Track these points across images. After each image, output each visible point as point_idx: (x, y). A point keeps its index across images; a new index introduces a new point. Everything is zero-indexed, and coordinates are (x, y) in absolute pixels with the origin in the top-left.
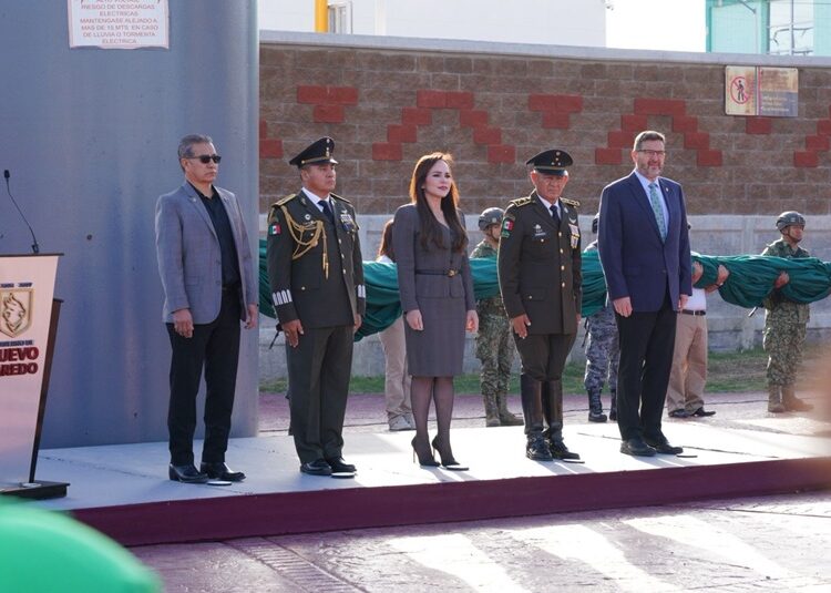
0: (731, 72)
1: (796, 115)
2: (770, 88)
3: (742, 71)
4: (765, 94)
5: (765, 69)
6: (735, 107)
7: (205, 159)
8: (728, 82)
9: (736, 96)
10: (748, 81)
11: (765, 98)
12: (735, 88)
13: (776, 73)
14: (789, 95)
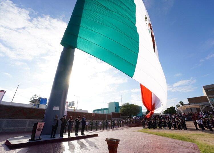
6: (92, 115)
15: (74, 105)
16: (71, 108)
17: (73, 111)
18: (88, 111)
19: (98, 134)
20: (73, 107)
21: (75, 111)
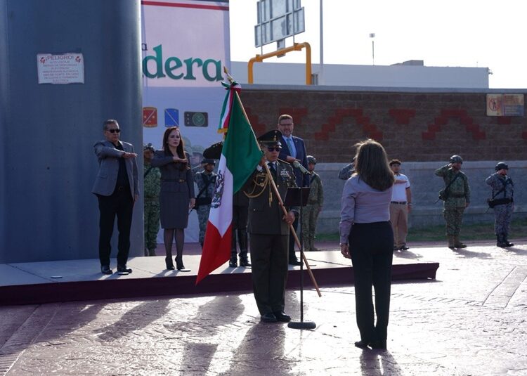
0: (489, 97)
1: (523, 115)
2: (509, 103)
3: (495, 96)
4: (507, 106)
5: (506, 95)
6: (491, 112)
7: (112, 131)
8: (488, 101)
9: (492, 107)
10: (498, 101)
11: (507, 108)
12: (491, 103)
13: (512, 97)
14: (520, 106)
15: (300, 30)
16: (280, 54)
17: (300, 81)
18: (486, 72)
19: (436, 266)
20: (297, 47)
21: (312, 78)
